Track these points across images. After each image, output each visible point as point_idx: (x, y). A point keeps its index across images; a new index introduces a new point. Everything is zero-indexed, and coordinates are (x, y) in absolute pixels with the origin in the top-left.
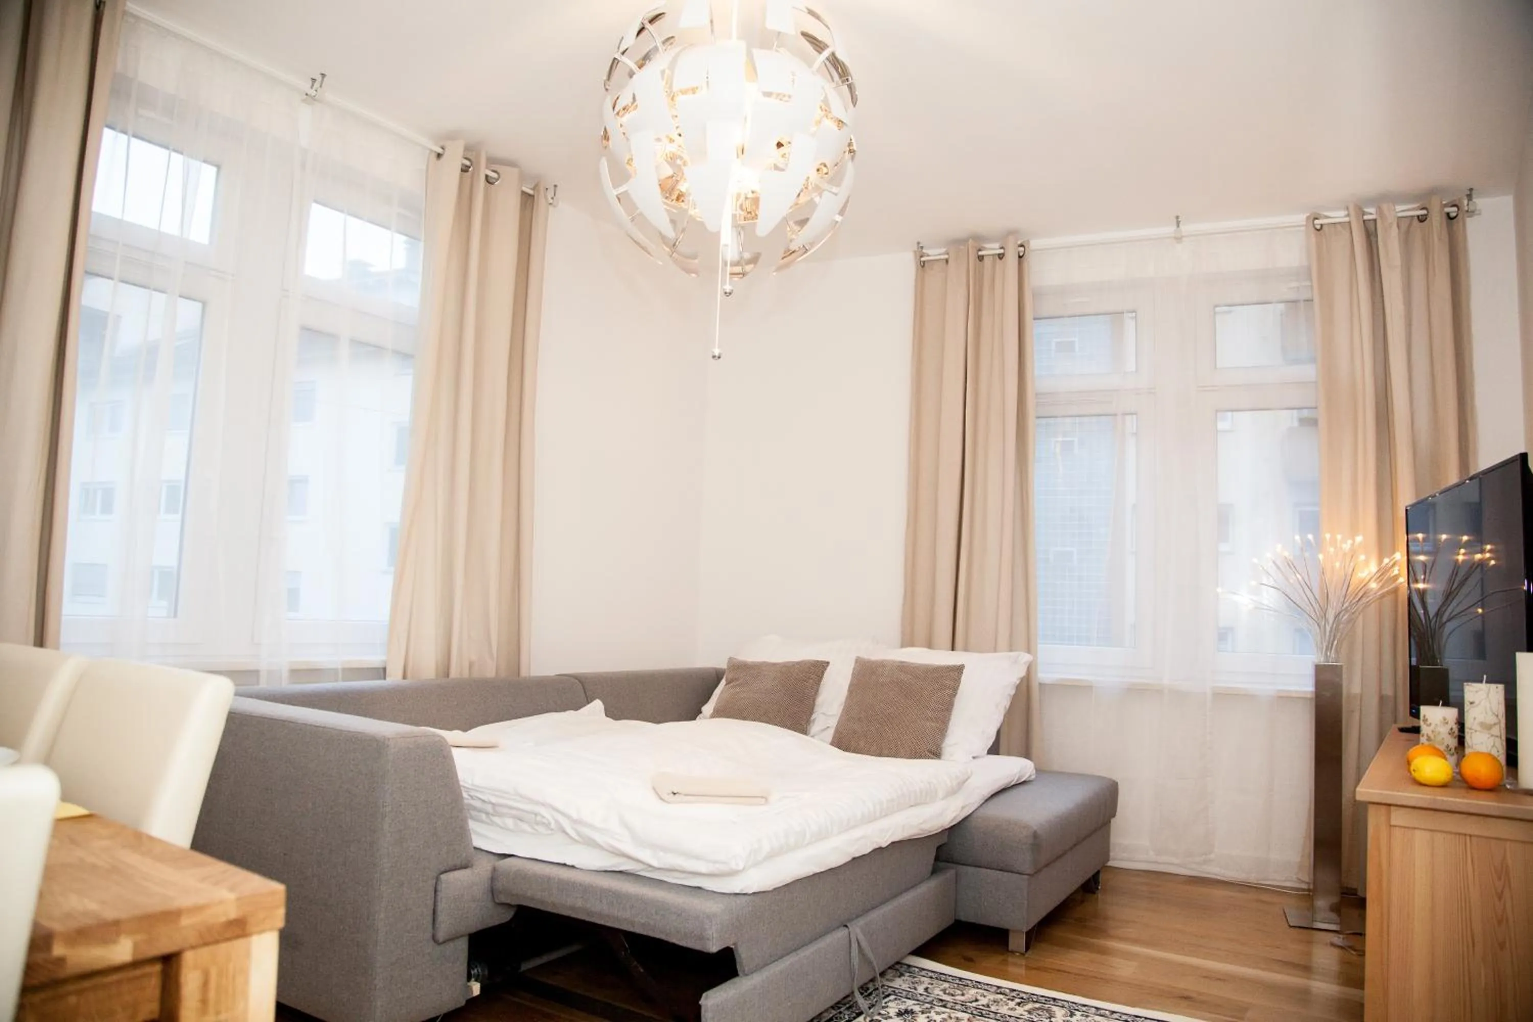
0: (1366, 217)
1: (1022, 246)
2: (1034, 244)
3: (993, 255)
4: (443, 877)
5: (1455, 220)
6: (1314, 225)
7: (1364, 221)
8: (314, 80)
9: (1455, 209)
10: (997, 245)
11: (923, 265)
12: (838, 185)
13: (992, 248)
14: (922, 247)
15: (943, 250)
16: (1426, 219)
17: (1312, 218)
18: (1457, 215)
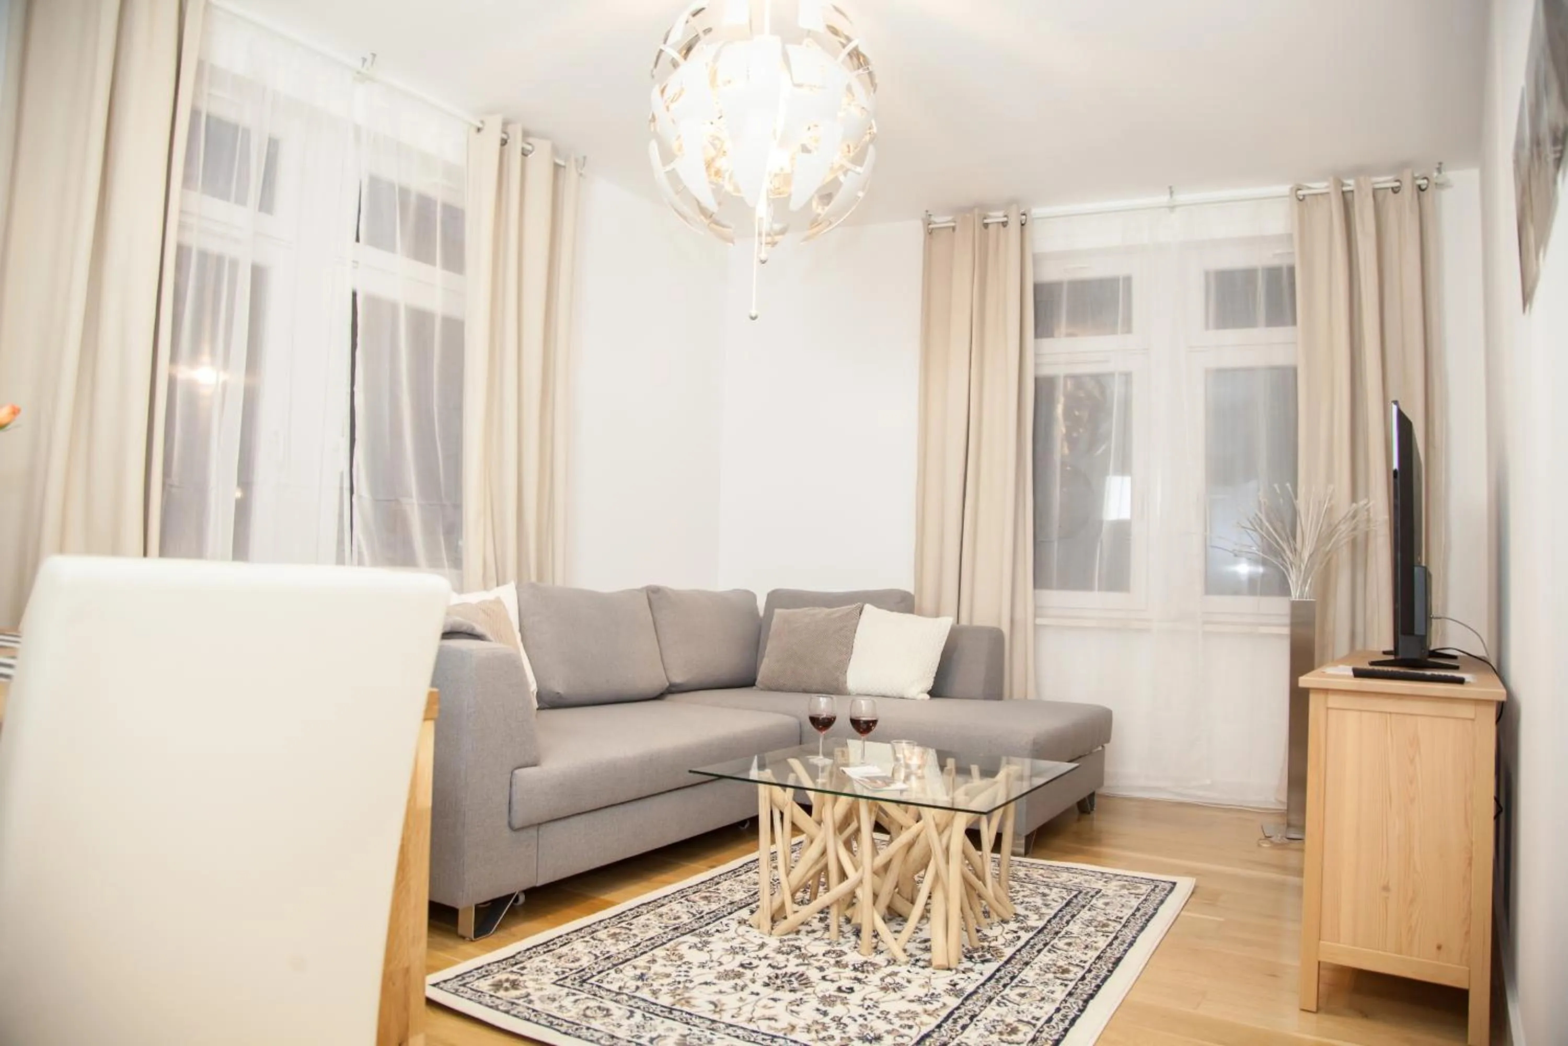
0: (1345, 189)
1: (1024, 214)
2: (1036, 212)
3: (998, 223)
4: (517, 772)
5: (1425, 192)
6: (1297, 196)
7: (1343, 193)
8: (364, 60)
9: (1425, 181)
10: (1001, 214)
11: (930, 233)
12: (861, 166)
13: (997, 216)
14: (930, 215)
15: (950, 218)
16: (1399, 191)
17: (1294, 189)
18: (1428, 186)
